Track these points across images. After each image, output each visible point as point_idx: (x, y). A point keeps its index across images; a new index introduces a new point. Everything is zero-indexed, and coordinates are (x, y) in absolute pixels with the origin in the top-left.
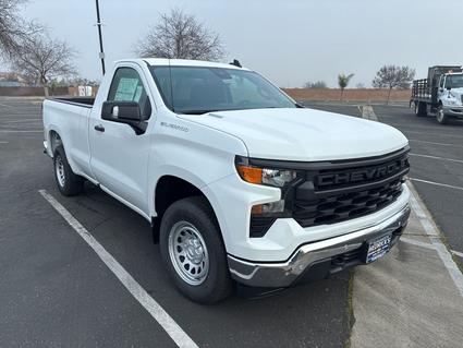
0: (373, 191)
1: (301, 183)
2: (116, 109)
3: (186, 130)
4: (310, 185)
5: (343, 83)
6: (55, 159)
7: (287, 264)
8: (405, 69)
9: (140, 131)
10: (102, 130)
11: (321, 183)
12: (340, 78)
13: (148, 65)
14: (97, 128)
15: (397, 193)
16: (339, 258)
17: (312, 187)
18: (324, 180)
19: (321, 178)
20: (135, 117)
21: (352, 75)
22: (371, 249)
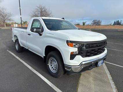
0: (99, 49)
1: (82, 47)
2: (35, 29)
3: (53, 34)
4: (84, 47)
5: (84, 24)
6: (15, 43)
7: (79, 66)
8: (99, 21)
9: (41, 35)
10: (30, 35)
11: (87, 47)
12: (83, 23)
13: (42, 19)
14: (28, 34)
15: (104, 50)
16: (91, 65)
17: (85, 48)
18: (88, 46)
19: (87, 46)
20: (40, 31)
21: (86, 22)
22: (99, 63)
